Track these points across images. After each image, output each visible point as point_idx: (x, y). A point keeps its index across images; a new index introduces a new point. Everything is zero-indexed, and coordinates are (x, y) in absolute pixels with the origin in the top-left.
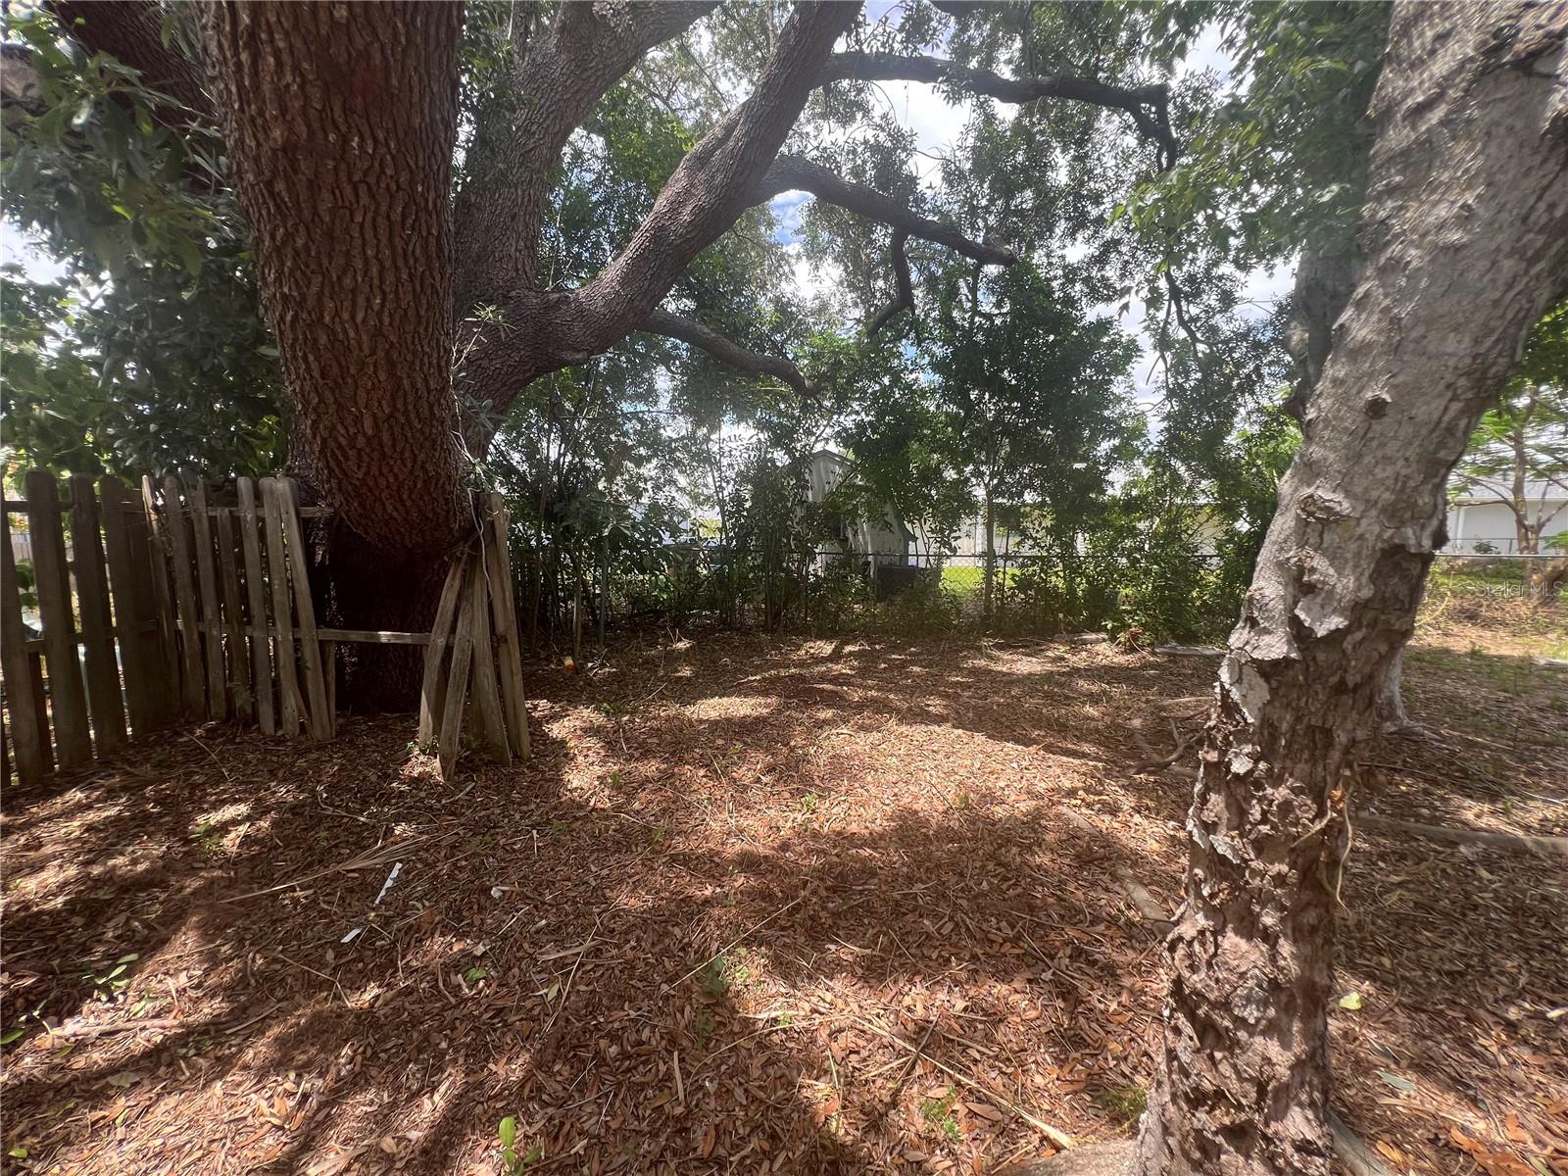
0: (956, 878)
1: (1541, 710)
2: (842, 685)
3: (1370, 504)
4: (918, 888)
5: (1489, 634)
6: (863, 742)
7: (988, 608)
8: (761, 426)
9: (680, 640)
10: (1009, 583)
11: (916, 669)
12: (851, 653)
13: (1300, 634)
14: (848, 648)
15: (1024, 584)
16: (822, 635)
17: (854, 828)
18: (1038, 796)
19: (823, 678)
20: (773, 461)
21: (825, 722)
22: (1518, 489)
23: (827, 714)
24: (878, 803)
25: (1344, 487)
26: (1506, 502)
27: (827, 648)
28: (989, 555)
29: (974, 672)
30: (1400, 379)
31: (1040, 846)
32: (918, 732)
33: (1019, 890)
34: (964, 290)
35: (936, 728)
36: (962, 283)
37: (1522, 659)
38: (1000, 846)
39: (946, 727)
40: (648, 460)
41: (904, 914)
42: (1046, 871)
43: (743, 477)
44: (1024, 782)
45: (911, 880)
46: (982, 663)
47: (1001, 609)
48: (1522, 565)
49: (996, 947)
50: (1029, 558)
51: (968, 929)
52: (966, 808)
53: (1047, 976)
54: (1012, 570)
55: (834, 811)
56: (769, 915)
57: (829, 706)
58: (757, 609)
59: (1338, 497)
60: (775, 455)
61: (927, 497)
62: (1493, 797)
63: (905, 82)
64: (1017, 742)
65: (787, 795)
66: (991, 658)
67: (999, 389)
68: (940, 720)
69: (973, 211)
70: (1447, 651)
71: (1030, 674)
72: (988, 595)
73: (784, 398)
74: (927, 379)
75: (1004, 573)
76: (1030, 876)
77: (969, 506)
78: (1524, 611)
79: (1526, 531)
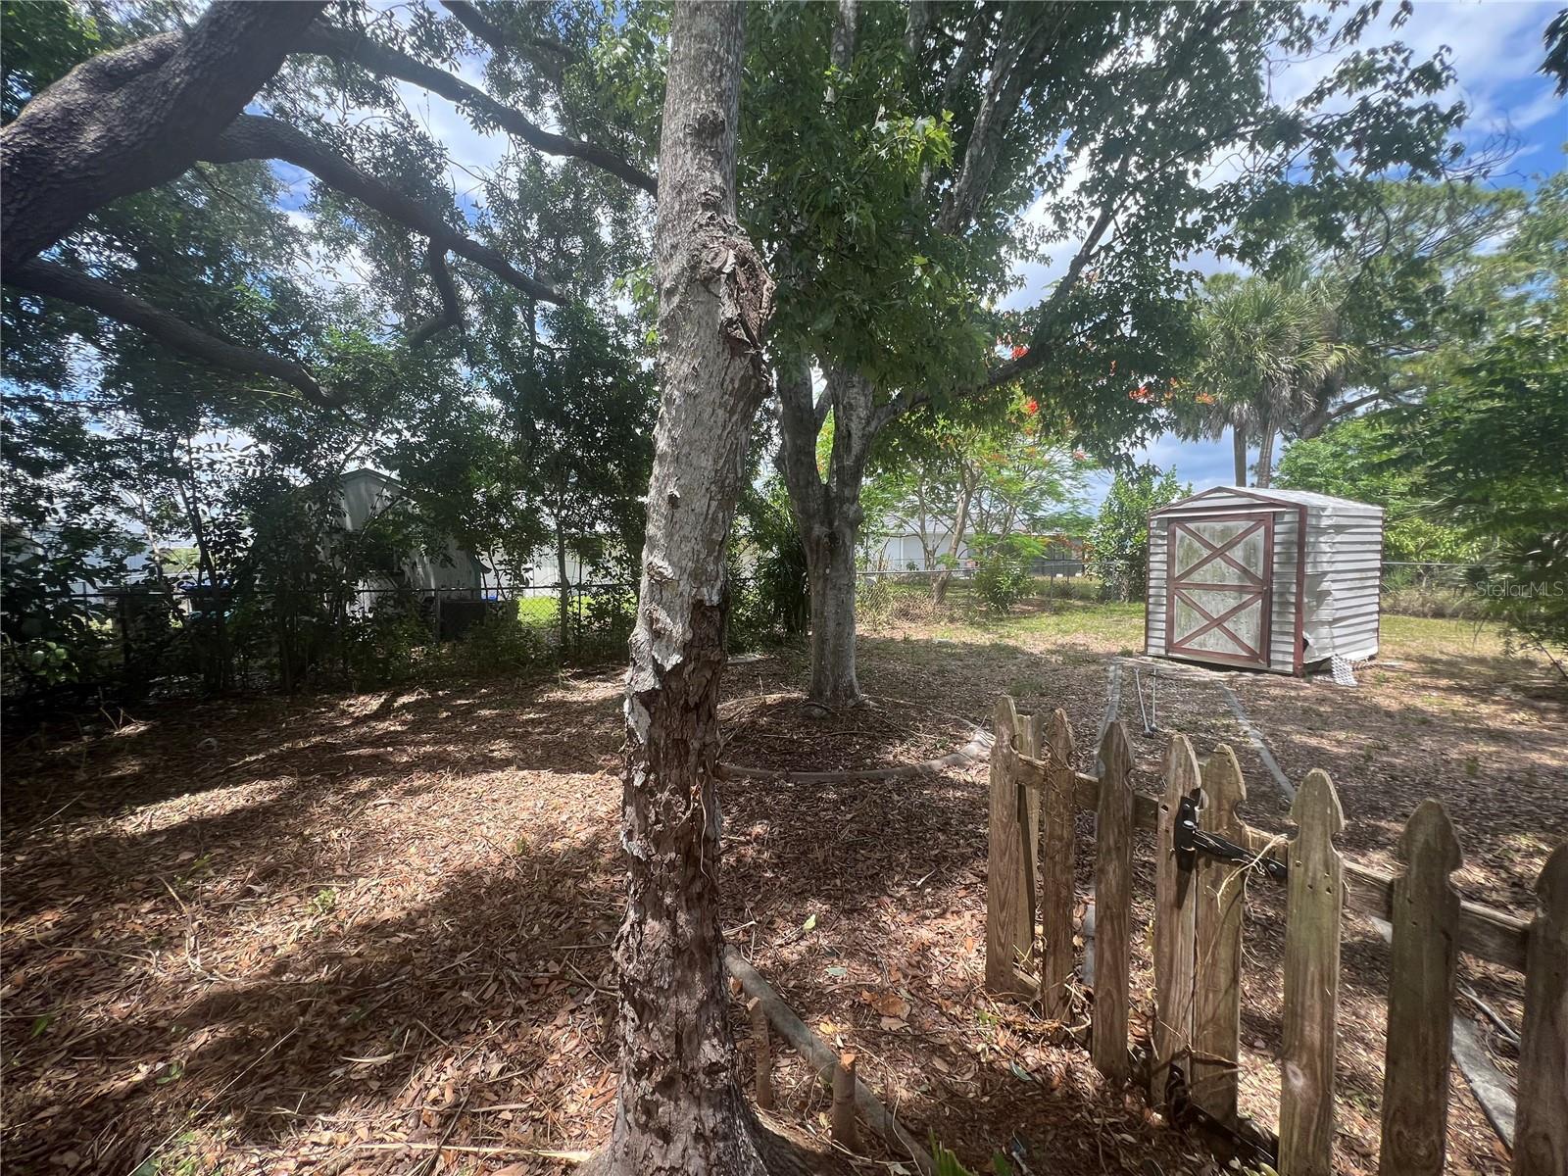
0: (507, 932)
1: (934, 675)
2: (386, 746)
3: (683, 570)
4: (461, 958)
5: (914, 625)
6: (409, 808)
7: (565, 639)
8: (263, 435)
9: (127, 723)
10: (585, 612)
11: (485, 712)
12: (404, 706)
13: (658, 670)
14: (405, 699)
15: (599, 612)
16: (364, 690)
17: (388, 914)
18: (600, 821)
19: (362, 742)
20: (286, 481)
21: (361, 795)
22: (923, 527)
23: (364, 784)
24: (422, 876)
25: (667, 557)
26: (917, 534)
27: (375, 704)
28: (563, 585)
29: (548, 706)
30: (682, 481)
31: (594, 871)
32: (478, 783)
33: (572, 921)
34: (520, 318)
35: (499, 774)
36: (517, 309)
37: (927, 641)
38: (556, 882)
39: (511, 770)
40: (57, 466)
41: (442, 994)
42: (599, 894)
43: (235, 498)
44: (587, 810)
45: (453, 952)
46: (558, 695)
47: (579, 638)
48: (928, 577)
49: (542, 990)
50: (602, 586)
51: (513, 983)
52: (523, 853)
53: (589, 1000)
54: (587, 600)
55: (362, 901)
56: (243, 1068)
57: (366, 775)
58: (268, 667)
59: (665, 564)
60: (286, 473)
61: (497, 526)
62: (903, 741)
63: (425, 90)
64: (584, 771)
65: (294, 900)
66: (567, 688)
67: (563, 421)
68: (503, 764)
69: (520, 242)
70: (892, 639)
71: (605, 699)
72: (564, 625)
73: (296, 403)
74: (487, 402)
75: (580, 603)
76: (583, 904)
77: (540, 536)
78: (930, 608)
79: (929, 554)
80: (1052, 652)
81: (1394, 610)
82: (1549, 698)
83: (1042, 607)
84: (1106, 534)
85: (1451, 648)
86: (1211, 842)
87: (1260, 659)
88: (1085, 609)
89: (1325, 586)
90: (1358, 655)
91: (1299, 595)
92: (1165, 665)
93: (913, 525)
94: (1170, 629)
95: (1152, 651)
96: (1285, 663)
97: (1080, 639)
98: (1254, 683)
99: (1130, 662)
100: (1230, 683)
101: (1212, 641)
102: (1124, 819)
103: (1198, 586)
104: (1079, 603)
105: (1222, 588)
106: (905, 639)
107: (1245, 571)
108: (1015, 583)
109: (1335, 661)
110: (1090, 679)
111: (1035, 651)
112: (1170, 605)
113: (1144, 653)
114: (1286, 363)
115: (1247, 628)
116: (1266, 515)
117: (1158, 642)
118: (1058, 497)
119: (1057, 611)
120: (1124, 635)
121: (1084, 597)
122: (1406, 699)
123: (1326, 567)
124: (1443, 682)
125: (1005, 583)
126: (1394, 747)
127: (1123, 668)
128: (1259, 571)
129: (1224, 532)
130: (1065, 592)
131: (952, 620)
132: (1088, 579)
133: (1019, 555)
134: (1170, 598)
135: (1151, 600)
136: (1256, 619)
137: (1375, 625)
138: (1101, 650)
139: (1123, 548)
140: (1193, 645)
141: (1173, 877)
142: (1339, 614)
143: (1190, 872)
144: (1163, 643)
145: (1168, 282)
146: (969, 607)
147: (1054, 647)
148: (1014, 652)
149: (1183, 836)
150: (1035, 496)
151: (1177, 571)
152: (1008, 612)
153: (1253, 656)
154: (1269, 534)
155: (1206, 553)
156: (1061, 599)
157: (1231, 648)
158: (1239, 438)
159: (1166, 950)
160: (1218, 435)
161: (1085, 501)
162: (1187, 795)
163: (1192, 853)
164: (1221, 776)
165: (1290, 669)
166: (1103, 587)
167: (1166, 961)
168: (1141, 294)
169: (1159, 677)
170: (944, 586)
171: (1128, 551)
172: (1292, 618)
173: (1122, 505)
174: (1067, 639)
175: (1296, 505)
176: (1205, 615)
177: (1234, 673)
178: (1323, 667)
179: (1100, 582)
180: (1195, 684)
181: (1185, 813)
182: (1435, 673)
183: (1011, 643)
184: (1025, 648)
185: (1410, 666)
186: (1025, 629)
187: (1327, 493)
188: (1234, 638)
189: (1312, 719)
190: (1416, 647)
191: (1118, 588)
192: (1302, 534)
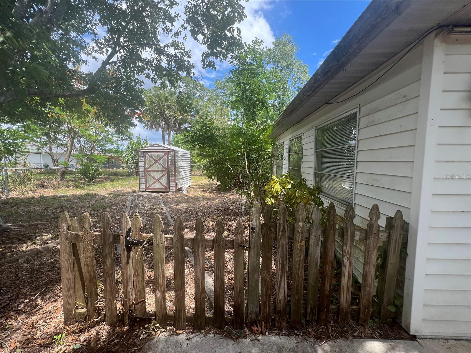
1: (56, 209)
5: (47, 190)
22: (50, 150)
26: (48, 153)
37: (54, 196)
48: (55, 170)
62: (32, 240)
70: (33, 197)
78: (56, 183)
79: (54, 161)
80: (109, 194)
81: (194, 175)
82: (216, 190)
83: (107, 179)
84: (128, 155)
85: (203, 182)
86: (135, 241)
87: (167, 189)
88: (122, 179)
89: (180, 170)
90: (187, 186)
91: (175, 172)
92: (145, 194)
93: (46, 149)
94: (146, 183)
95: (141, 190)
96: (173, 189)
97: (119, 189)
98: (166, 195)
99: (135, 194)
100: (161, 196)
101: (157, 185)
102: (110, 243)
103: (152, 171)
104: (121, 177)
105: (158, 171)
106: (41, 196)
107: (163, 166)
108: (96, 172)
109: (183, 187)
110: (122, 201)
111: (103, 194)
112: (146, 176)
113: (139, 191)
114: (172, 114)
115: (164, 181)
116: (167, 152)
117: (143, 187)
118: (112, 143)
119: (112, 180)
120: (134, 186)
121: (122, 175)
122: (195, 194)
123: (180, 165)
124: (201, 190)
125: (91, 172)
126: (192, 205)
127: (133, 196)
128: (166, 166)
129: (158, 156)
130: (116, 174)
131: (68, 186)
132: (123, 170)
133: (96, 162)
134: (145, 174)
135: (140, 175)
136: (166, 179)
137: (190, 179)
138: (126, 192)
139: (134, 160)
140: (152, 187)
141: (126, 255)
142: (183, 176)
143: (130, 252)
144: (144, 187)
145: (135, 81)
146: (76, 181)
147: (110, 192)
148: (94, 196)
149: (128, 242)
150: (103, 142)
151: (147, 167)
152: (93, 182)
153: (166, 188)
154: (168, 157)
155: (154, 161)
156: (114, 177)
157: (162, 187)
158: (163, 131)
159: (125, 278)
160: (158, 130)
161: (121, 145)
162: (128, 230)
163: (130, 246)
164: (136, 222)
165: (174, 190)
166: (128, 172)
167: (125, 281)
168: (127, 81)
169: (143, 197)
170: (64, 174)
171: (135, 161)
172: (174, 178)
173: (132, 147)
174: (116, 189)
175: (173, 150)
176: (155, 179)
177: (162, 193)
178: (180, 189)
179: (127, 170)
180: (152, 198)
181: (128, 235)
182: (200, 188)
183: (94, 192)
184: (100, 194)
185: (196, 187)
186: (100, 187)
187: (181, 148)
188: (162, 184)
189: (178, 202)
190: (198, 183)
191: (132, 172)
192: (175, 157)
